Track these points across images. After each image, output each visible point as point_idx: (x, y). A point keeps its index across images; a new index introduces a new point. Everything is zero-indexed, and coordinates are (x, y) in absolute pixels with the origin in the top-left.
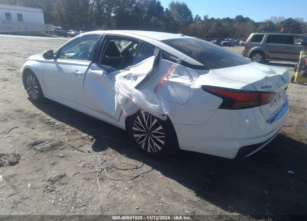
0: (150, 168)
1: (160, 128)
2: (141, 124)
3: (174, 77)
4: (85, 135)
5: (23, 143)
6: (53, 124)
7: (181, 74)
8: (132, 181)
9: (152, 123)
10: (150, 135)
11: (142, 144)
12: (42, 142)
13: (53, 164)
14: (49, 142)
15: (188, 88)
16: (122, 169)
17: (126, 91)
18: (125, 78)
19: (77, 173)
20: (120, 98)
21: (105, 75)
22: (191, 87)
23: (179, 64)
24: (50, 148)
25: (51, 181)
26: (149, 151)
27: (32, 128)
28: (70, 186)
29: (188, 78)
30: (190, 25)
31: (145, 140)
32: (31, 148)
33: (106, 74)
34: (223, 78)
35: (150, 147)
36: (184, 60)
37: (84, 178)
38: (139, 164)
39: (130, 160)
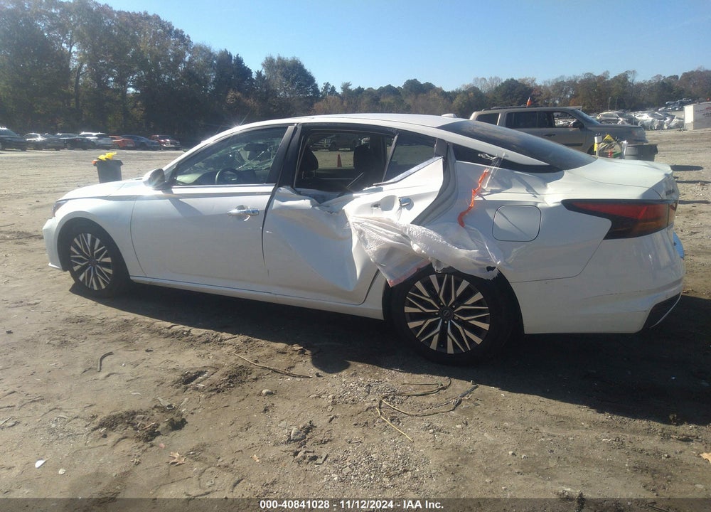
0: (470, 384)
1: (478, 296)
2: (427, 297)
3: (492, 192)
4: (281, 346)
5: (157, 381)
6: (187, 335)
7: (506, 186)
8: (456, 411)
9: (456, 289)
10: (451, 317)
11: (431, 339)
12: (201, 373)
13: (266, 410)
14: (213, 370)
15: (533, 208)
16: (417, 395)
17: (387, 233)
18: (375, 208)
19: (333, 418)
20: (373, 249)
21: (317, 208)
22: (539, 205)
23: (497, 166)
24: (231, 382)
25: (295, 441)
26: (450, 350)
27: (147, 351)
28: (341, 443)
29: (524, 190)
30: (315, 105)
31: (438, 329)
32: (187, 388)
33: (317, 205)
34: (597, 184)
35: (453, 341)
36: (506, 158)
37: (356, 425)
38: (443, 380)
39: (417, 376)
